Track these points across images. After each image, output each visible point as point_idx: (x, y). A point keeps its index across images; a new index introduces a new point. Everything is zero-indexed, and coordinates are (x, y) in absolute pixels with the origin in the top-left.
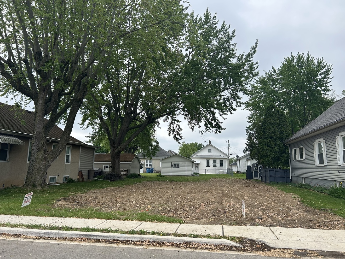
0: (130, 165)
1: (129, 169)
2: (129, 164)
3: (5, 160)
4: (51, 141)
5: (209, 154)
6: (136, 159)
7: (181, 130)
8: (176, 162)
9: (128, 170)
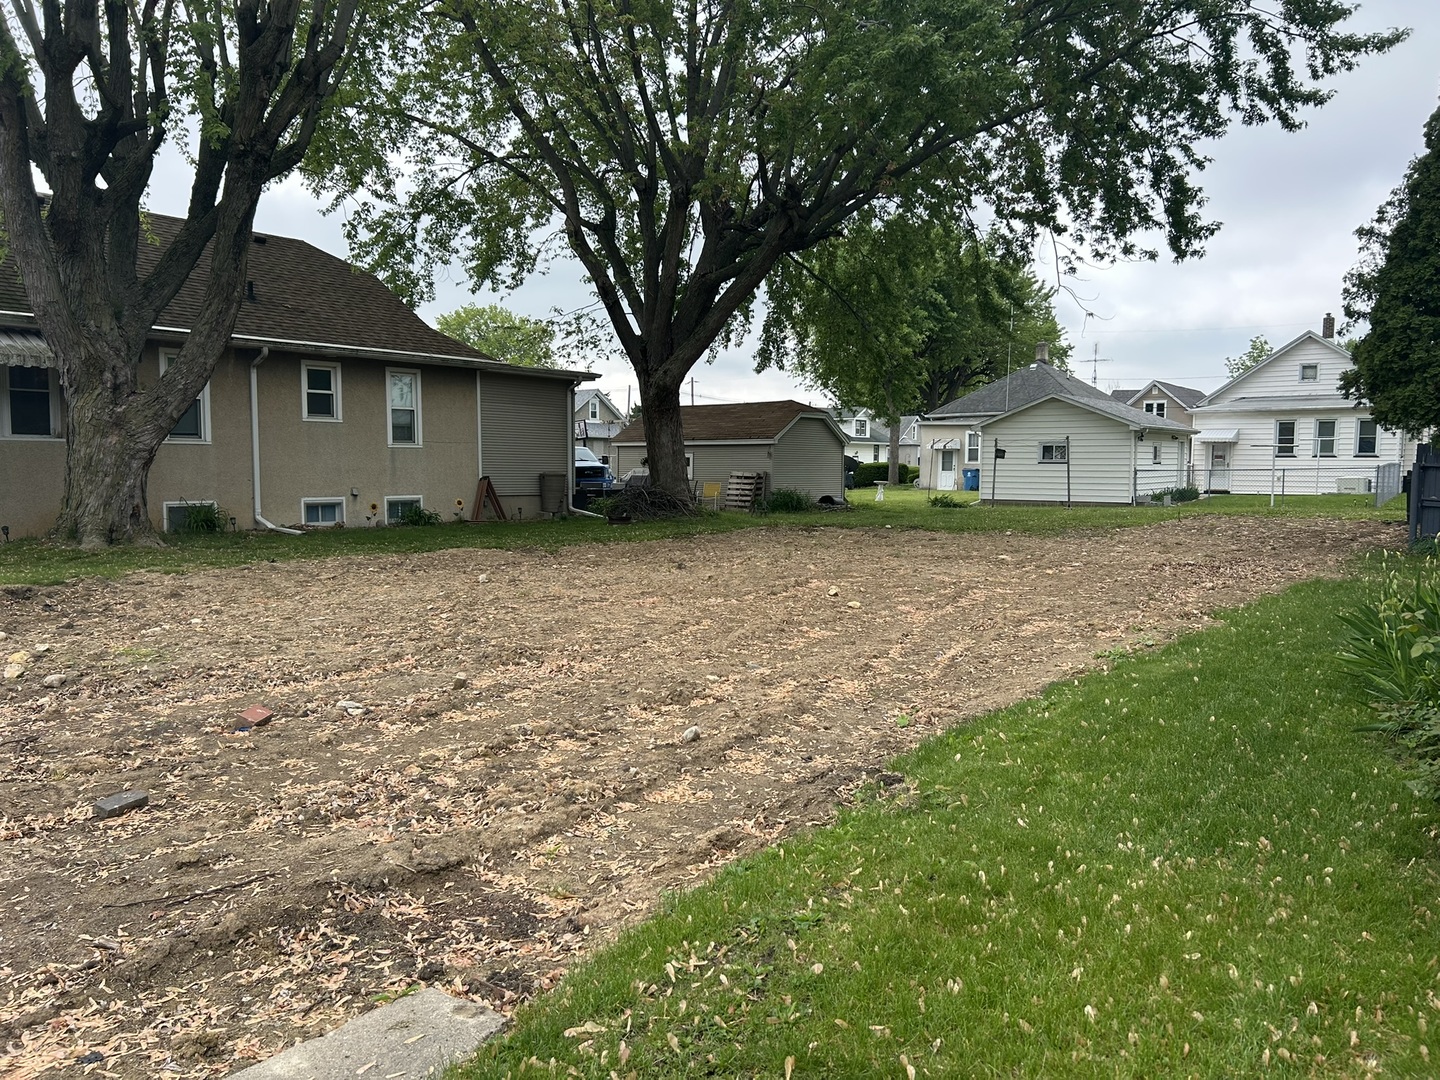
0: (769, 454)
1: (766, 474)
2: (766, 449)
3: (46, 431)
4: (266, 351)
5: (1308, 388)
6: (817, 428)
8: (1055, 437)
9: (760, 478)
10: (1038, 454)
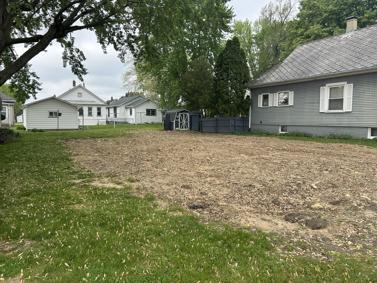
5: (79, 99)
7: (84, 59)
8: (55, 110)
10: (48, 115)
